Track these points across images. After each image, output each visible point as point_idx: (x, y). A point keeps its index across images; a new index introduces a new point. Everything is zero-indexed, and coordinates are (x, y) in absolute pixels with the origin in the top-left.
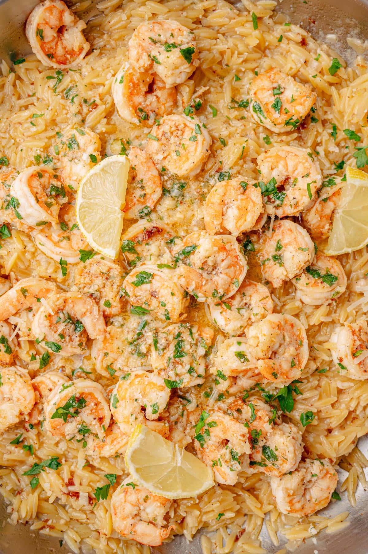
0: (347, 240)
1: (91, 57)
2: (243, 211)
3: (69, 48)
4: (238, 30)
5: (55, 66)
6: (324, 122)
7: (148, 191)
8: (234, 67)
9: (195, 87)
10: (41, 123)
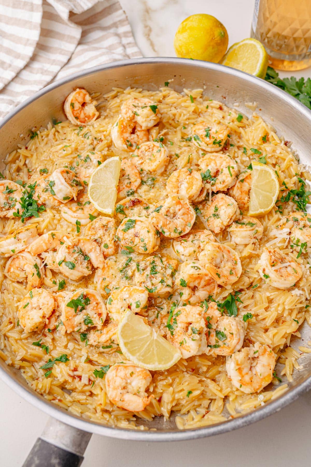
0: (259, 204)
1: (99, 120)
2: (190, 185)
3: (87, 114)
4: (183, 104)
5: (79, 123)
6: (239, 147)
7: (132, 180)
8: (182, 122)
9: (160, 131)
10: (70, 150)
